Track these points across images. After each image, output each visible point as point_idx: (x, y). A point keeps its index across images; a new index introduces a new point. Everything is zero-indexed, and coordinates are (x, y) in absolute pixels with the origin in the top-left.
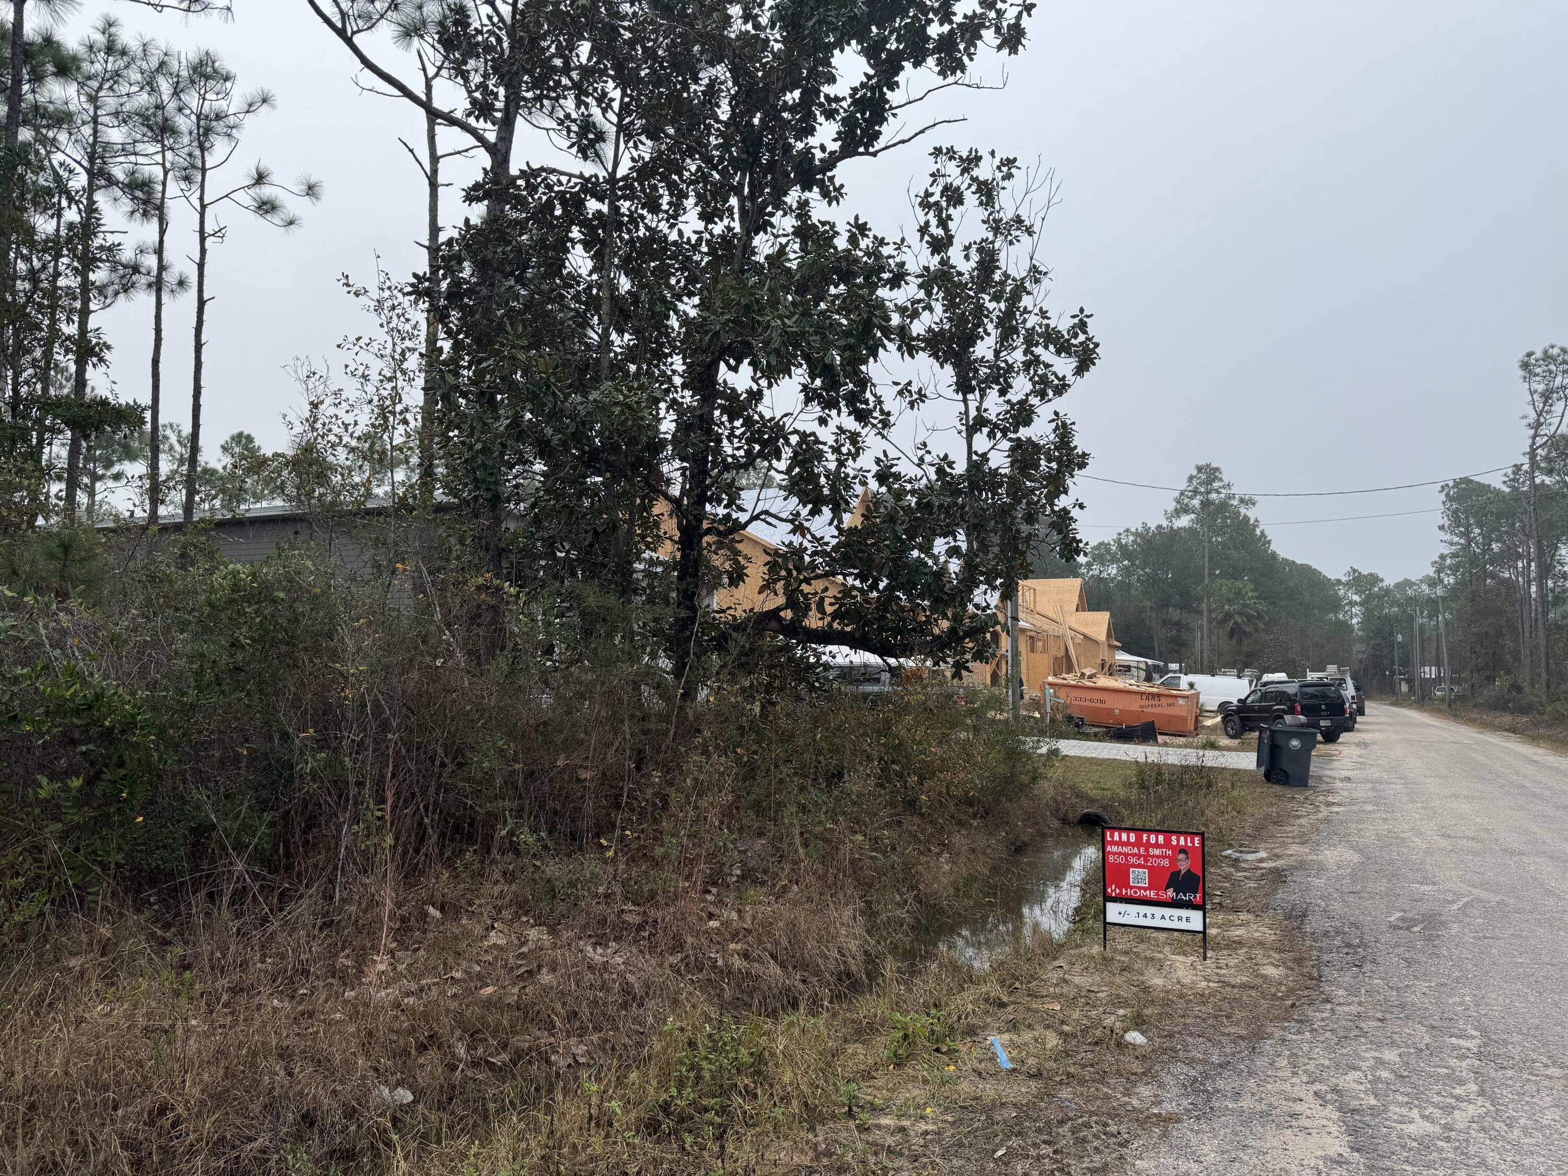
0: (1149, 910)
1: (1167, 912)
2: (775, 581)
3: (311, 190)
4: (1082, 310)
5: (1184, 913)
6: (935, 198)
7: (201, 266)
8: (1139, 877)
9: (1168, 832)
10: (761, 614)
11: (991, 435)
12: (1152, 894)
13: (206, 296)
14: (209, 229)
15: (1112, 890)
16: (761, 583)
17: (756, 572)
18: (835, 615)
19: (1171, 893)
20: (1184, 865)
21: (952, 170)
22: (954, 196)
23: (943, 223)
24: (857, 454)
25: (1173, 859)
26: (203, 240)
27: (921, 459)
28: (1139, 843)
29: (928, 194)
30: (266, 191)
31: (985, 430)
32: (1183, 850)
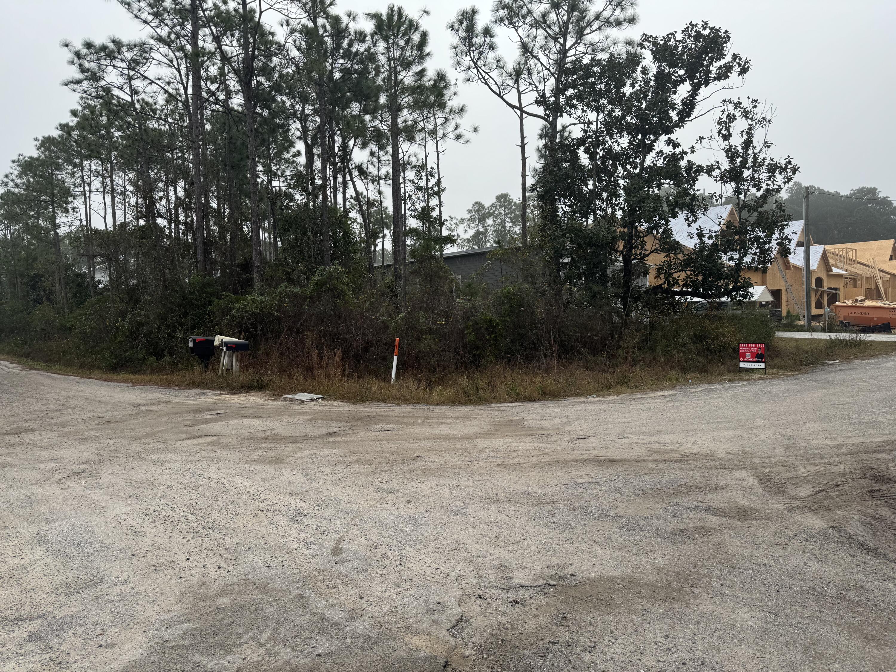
0: (751, 364)
1: (755, 364)
2: (661, 274)
3: (475, 130)
4: (789, 157)
5: (760, 364)
6: (724, 119)
7: (438, 165)
8: (748, 356)
9: (756, 343)
10: (654, 287)
11: (749, 211)
12: (751, 360)
13: (441, 176)
14: (440, 150)
15: (741, 359)
16: (655, 275)
17: (653, 272)
18: (684, 285)
19: (756, 359)
20: (760, 352)
21: (730, 108)
22: (732, 118)
23: (727, 129)
24: (696, 220)
25: (757, 351)
26: (438, 154)
27: (720, 223)
28: (748, 347)
29: (720, 119)
30: (458, 132)
31: (747, 209)
32: (760, 348)
